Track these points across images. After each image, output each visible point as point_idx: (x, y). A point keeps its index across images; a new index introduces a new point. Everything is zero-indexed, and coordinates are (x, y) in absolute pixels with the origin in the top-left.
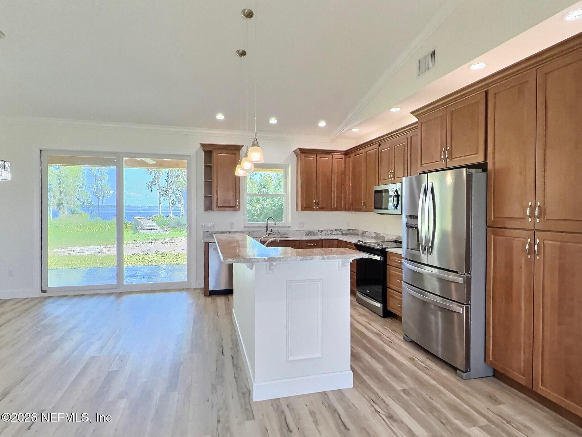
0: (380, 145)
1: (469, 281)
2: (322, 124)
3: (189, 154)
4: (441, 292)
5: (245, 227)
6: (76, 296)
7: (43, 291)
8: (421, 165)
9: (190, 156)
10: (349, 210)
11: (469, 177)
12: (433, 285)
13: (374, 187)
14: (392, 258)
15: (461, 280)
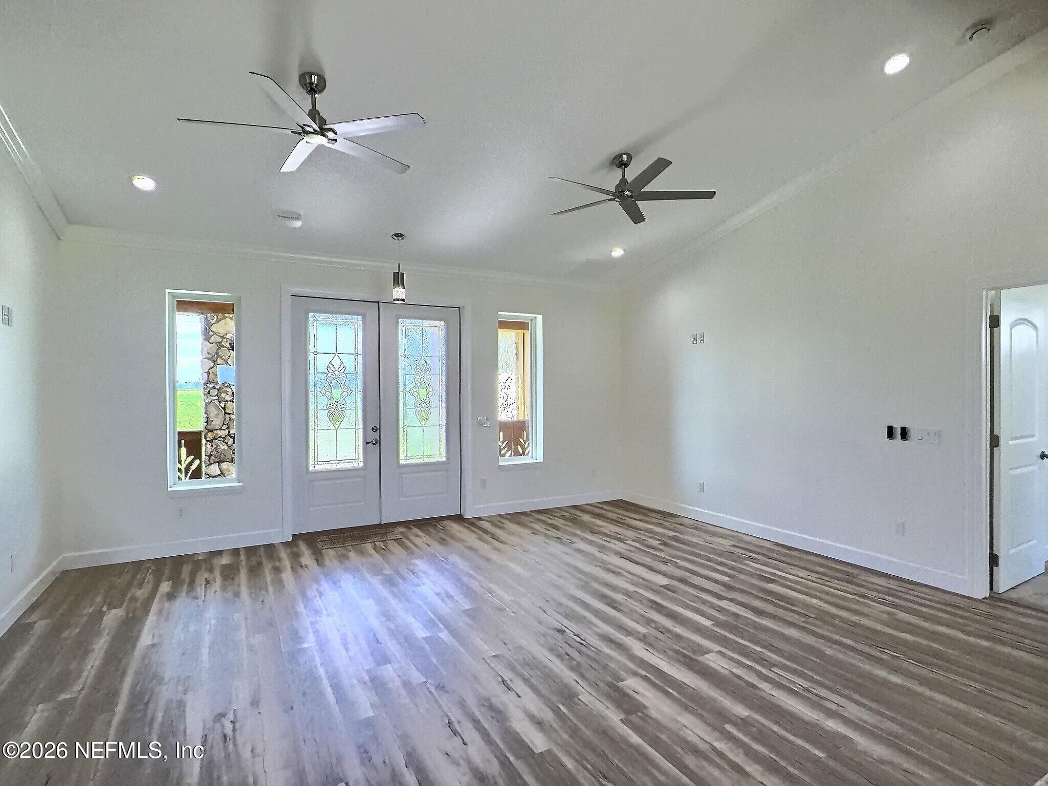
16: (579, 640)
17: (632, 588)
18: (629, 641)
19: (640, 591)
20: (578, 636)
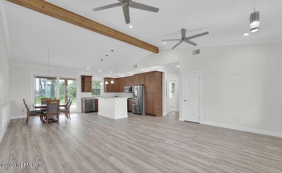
1: (142, 101)
2: (111, 72)
3: (77, 77)
5: (92, 96)
8: (135, 84)
11: (142, 86)
12: (137, 103)
13: (124, 87)
14: (129, 100)
16: (136, 138)
17: (124, 154)
18: (126, 139)
19: (121, 153)
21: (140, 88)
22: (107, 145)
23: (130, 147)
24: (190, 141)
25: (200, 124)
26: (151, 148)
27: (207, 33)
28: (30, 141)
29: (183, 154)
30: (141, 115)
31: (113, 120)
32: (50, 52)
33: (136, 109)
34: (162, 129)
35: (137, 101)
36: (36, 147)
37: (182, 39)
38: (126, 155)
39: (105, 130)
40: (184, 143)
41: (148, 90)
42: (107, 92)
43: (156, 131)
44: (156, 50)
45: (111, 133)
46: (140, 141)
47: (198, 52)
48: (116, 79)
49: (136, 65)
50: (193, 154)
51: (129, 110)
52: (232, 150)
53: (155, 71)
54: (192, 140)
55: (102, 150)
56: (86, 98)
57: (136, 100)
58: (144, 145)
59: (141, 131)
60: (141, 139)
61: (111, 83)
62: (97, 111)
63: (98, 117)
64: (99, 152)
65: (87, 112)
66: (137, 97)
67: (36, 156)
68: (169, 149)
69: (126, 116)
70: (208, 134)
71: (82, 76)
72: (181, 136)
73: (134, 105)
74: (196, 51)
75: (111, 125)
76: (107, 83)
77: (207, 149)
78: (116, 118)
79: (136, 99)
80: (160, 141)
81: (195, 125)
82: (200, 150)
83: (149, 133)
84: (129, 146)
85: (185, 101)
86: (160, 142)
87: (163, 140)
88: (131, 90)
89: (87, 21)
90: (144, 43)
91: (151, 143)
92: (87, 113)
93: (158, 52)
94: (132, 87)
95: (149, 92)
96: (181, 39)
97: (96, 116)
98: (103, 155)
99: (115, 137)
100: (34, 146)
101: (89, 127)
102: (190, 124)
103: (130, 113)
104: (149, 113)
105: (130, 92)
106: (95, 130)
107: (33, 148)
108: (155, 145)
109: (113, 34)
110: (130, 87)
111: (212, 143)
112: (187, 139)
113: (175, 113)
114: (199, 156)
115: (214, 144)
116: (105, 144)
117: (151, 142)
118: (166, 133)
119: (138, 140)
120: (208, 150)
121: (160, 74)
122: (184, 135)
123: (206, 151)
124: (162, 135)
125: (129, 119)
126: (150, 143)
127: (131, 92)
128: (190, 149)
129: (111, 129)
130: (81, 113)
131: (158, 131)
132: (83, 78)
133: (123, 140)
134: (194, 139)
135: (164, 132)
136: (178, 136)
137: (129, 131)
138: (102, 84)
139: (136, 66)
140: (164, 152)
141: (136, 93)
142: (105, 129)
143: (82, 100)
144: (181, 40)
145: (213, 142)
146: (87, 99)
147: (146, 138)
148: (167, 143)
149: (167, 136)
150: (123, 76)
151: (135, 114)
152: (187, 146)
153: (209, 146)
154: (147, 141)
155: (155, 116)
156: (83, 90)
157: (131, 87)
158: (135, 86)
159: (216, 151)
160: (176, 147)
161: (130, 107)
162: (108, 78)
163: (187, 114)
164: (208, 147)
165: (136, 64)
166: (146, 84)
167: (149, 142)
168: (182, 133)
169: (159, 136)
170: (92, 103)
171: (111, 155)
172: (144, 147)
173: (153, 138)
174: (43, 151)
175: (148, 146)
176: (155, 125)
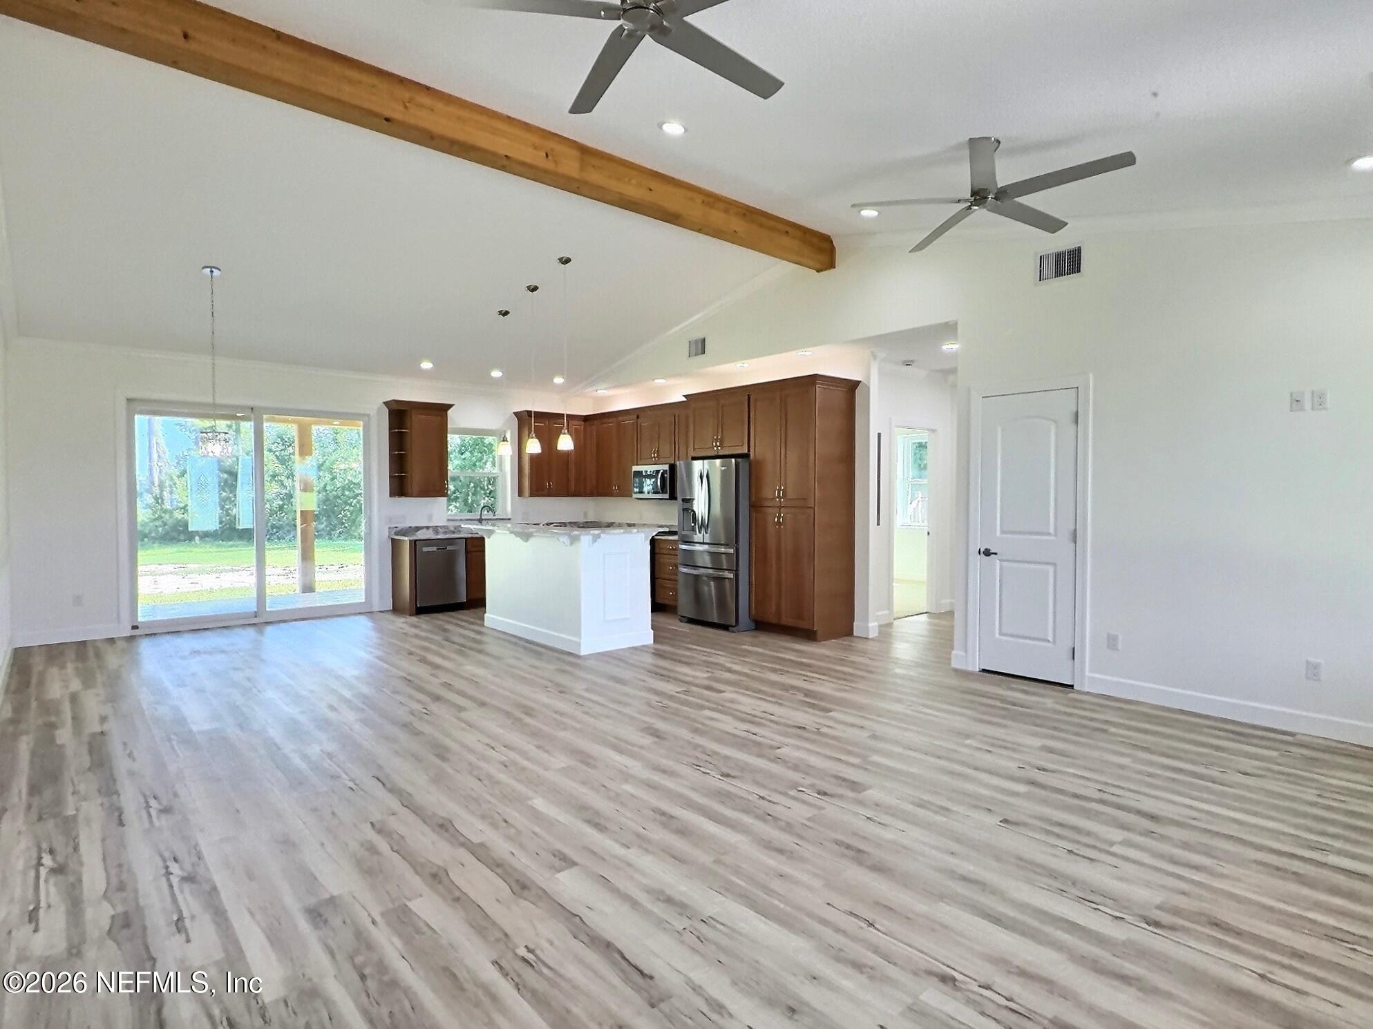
0: (638, 417)
1: (737, 551)
2: (559, 380)
3: (368, 412)
4: (712, 563)
5: (449, 520)
6: (168, 633)
7: (135, 627)
8: (694, 449)
9: (368, 415)
10: (591, 495)
11: (737, 465)
12: (706, 560)
13: (633, 467)
14: (662, 545)
15: (732, 551)
16: (701, 769)
17: (632, 854)
18: (646, 774)
19: (619, 850)
20: (704, 773)
21: (724, 475)
22: (539, 803)
23: (666, 819)
24: (1016, 794)
25: (1079, 692)
26: (788, 828)
27: (1127, 160)
28: (131, 774)
29: (968, 868)
30: (725, 627)
31: (567, 659)
32: (216, 272)
33: (698, 597)
34: (850, 719)
35: (706, 547)
36: (166, 811)
37: (974, 193)
38: (647, 862)
39: (528, 720)
40: (976, 807)
41: (773, 491)
42: (532, 495)
43: (818, 732)
44: (821, 250)
45: (562, 734)
46: (726, 785)
47: (1069, 262)
48: (586, 419)
49: (704, 340)
50: (1028, 868)
51: (659, 601)
52: (1261, 856)
53: (813, 379)
54: (1022, 788)
55: (513, 831)
56: (418, 529)
57: (701, 544)
58: (746, 811)
59: (729, 725)
60: (728, 776)
61: (560, 448)
62: (476, 602)
63: (485, 639)
64: (501, 846)
65: (420, 611)
66: (704, 526)
67: (167, 854)
68: (888, 835)
69: (647, 637)
70: (1122, 755)
71: (395, 407)
72: (963, 763)
73: (685, 570)
74: (1059, 256)
75: (563, 690)
76: (533, 447)
77: (1112, 844)
78: (590, 644)
79: (698, 537)
80: (840, 791)
81: (1049, 701)
82: (1070, 846)
83: (778, 738)
84: (663, 814)
85: (987, 553)
86: (841, 797)
87: (854, 786)
88: (671, 486)
89: (426, 100)
90: (750, 214)
91: (790, 803)
92: (424, 617)
93: (832, 265)
94: (680, 465)
95: (774, 499)
96: (968, 196)
97: (472, 635)
98: (524, 863)
99: (586, 759)
100: (153, 803)
101: (437, 698)
102: (1014, 693)
103: (663, 619)
104: (774, 620)
105: (667, 496)
106: (474, 714)
107: (150, 815)
108: (807, 812)
109: (570, 166)
110: (666, 467)
111: (1139, 813)
112: (996, 781)
113: (930, 624)
114: (1063, 884)
115: (1153, 818)
116: (530, 799)
117: (786, 794)
118: (872, 743)
119: (716, 782)
120: (1114, 849)
121: (839, 394)
122: (978, 754)
123: (1103, 857)
124: (849, 753)
125: (658, 654)
126: (776, 797)
127: (673, 497)
128: (1011, 841)
129: (562, 714)
130: (391, 617)
131: (824, 730)
132: (399, 413)
133: (627, 777)
134: (1033, 783)
135: (862, 736)
136: (943, 763)
137: (660, 725)
138: (506, 451)
139: (700, 347)
140: (858, 856)
141: (700, 507)
142: (529, 712)
143: (393, 540)
144: (967, 200)
145: (1148, 805)
146: (421, 535)
147: (760, 771)
148: (877, 805)
149: (876, 758)
150: (623, 400)
151: (691, 621)
152: (993, 820)
153: (1123, 827)
154: (764, 787)
155: (809, 635)
156: (400, 488)
157: (673, 468)
158: (698, 466)
159: (1162, 856)
160: (927, 826)
161: (668, 584)
162: (540, 416)
163: (1001, 634)
164: (1117, 835)
165: (700, 336)
166: (760, 450)
167: (775, 791)
168: (968, 742)
169: (830, 758)
170: (451, 556)
171: (567, 862)
172: (747, 820)
173: (796, 768)
174: (202, 830)
175: (767, 817)
176: (808, 693)
